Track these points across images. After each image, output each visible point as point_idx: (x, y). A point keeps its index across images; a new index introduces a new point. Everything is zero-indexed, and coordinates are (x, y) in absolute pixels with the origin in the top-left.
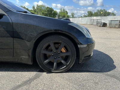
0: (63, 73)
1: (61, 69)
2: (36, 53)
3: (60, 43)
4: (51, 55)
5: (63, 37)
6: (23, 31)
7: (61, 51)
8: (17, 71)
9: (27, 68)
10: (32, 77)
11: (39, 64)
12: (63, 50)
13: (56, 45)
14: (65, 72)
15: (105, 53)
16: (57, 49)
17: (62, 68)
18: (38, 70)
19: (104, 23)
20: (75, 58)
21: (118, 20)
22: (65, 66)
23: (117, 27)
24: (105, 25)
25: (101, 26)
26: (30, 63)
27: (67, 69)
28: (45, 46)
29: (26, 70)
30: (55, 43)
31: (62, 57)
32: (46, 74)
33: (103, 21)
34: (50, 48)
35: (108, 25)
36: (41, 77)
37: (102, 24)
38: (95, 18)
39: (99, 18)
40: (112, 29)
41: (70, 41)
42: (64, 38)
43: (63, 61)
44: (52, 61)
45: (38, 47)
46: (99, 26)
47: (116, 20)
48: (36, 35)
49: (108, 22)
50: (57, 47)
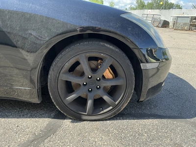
0: (106, 120)
1: (102, 112)
2: (49, 81)
3: (101, 59)
4: (82, 84)
5: (108, 46)
6: (18, 28)
7: (103, 77)
8: (7, 117)
9: (29, 110)
10: (41, 131)
11: (55, 103)
12: (108, 74)
13: (93, 62)
14: (109, 119)
15: (179, 76)
16: (94, 70)
17: (105, 111)
18: (53, 115)
19: (165, 21)
20: (133, 91)
21: (189, 17)
22: (111, 108)
23: (186, 28)
24: (165, 24)
25: (160, 26)
26: (36, 100)
27: (115, 113)
28: (68, 65)
29: (27, 114)
30: (90, 59)
31: (105, 88)
32: (71, 125)
33: (163, 18)
34: (78, 68)
35: (171, 24)
36: (60, 132)
37: (162, 22)
38: (149, 12)
39: (156, 12)
40: (178, 31)
41: (124, 55)
42: (111, 47)
43: (106, 98)
44: (84, 96)
45: (52, 67)
46: (157, 26)
47: (185, 16)
48: (47, 39)
49: (171, 20)
50: (93, 66)
